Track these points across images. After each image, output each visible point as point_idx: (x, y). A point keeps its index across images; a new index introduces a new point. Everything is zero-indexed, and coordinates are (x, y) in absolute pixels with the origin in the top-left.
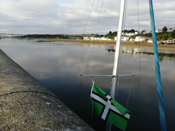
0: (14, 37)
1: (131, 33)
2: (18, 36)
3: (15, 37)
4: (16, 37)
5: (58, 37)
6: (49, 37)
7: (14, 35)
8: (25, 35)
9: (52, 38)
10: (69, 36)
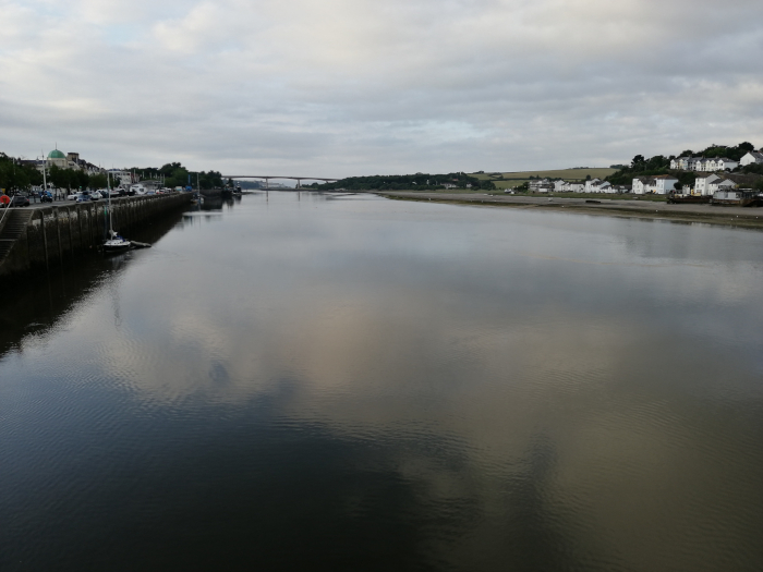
0: (304, 186)
1: (713, 162)
2: (315, 185)
3: (306, 188)
4: (307, 186)
5: (454, 183)
6: (419, 184)
7: (302, 182)
8: (339, 181)
9: (428, 188)
10: (501, 179)
